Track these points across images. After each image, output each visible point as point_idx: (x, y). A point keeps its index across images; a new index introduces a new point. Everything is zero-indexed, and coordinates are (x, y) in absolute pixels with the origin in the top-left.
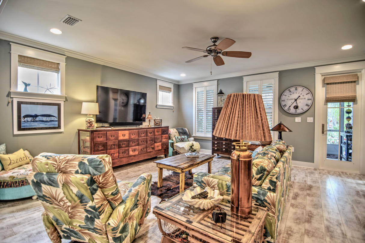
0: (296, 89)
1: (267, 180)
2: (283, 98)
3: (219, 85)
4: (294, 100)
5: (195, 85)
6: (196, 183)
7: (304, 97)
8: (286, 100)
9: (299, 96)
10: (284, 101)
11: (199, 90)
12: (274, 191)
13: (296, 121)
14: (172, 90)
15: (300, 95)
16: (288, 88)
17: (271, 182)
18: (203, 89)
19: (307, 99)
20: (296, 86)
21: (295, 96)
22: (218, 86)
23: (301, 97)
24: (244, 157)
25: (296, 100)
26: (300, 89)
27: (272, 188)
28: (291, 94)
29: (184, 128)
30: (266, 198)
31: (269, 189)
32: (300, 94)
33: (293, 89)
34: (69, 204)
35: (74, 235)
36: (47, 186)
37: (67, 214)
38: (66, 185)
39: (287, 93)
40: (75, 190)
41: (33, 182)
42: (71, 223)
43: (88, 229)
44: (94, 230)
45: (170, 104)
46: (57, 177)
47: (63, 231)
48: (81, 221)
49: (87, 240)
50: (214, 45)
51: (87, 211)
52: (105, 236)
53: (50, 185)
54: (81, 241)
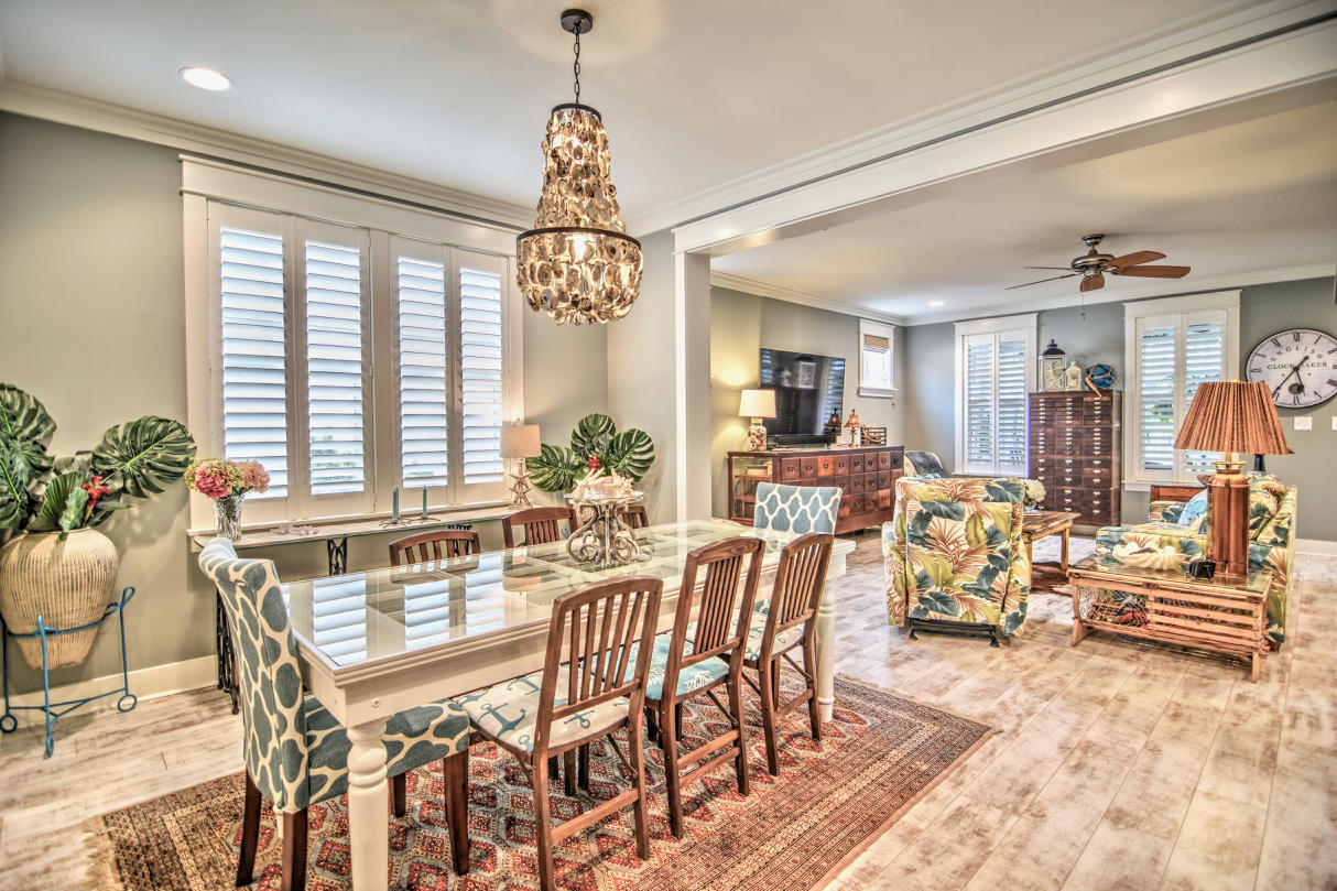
0: (1297, 338)
1: (1270, 528)
2: (1255, 361)
3: (1043, 329)
4: (1290, 370)
5: (960, 329)
6: (1106, 547)
7: (1321, 361)
8: (1264, 369)
9: (1306, 358)
10: (1259, 371)
11: (973, 342)
12: (1284, 544)
13: (1297, 428)
14: (891, 343)
15: (1308, 353)
16: (1272, 335)
17: (1278, 530)
18: (990, 339)
19: (1330, 365)
20: (1296, 331)
21: (1294, 357)
22: (1038, 329)
23: (1313, 359)
24: (1238, 483)
25: (1296, 369)
26: (1308, 338)
27: (1279, 540)
28: (1279, 353)
29: (928, 453)
30: (1268, 558)
31: (1274, 543)
32: (1309, 350)
33: (1285, 339)
34: (966, 547)
35: (939, 605)
36: (942, 520)
37: (950, 566)
38: (977, 517)
39: (1267, 348)
40: (988, 523)
41: (920, 513)
42: (948, 582)
43: (977, 591)
44: (987, 594)
45: (888, 385)
46: (961, 505)
47: (922, 600)
48: (970, 577)
49: (960, 614)
50: (1093, 253)
51: (992, 558)
52: (1000, 605)
53: (950, 517)
54: (945, 617)
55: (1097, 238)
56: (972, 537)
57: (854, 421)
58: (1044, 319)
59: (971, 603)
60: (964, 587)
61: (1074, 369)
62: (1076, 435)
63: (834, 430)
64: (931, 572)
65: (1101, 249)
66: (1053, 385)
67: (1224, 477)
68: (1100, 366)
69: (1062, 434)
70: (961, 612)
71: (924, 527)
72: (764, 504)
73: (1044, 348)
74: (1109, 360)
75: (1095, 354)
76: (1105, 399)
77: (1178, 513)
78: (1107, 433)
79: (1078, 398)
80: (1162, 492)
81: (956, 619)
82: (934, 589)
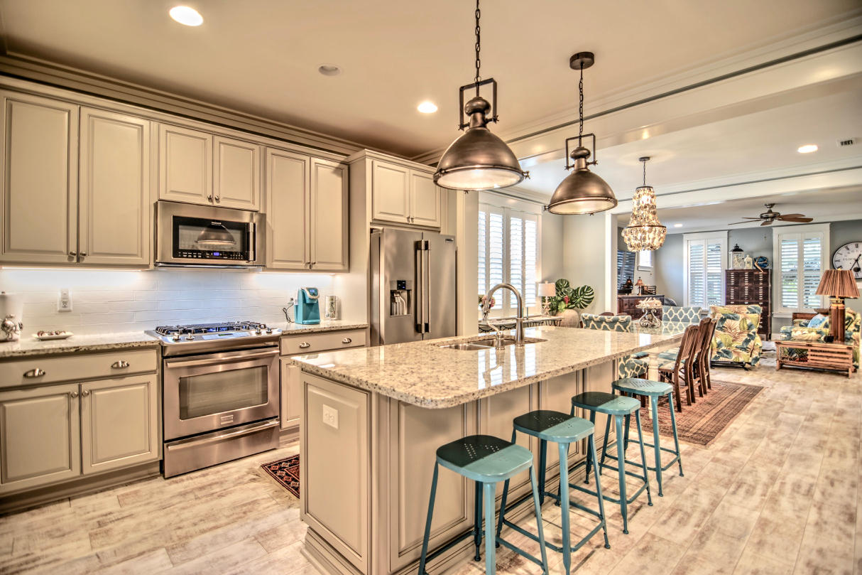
0: (857, 246)
1: (853, 325)
2: (837, 257)
3: (730, 239)
4: (853, 262)
5: (686, 237)
6: (785, 334)
8: (842, 260)
9: (860, 255)
10: (839, 261)
11: (693, 243)
12: (858, 331)
16: (845, 244)
17: (856, 326)
18: (702, 242)
20: (857, 243)
21: (855, 255)
22: (728, 239)
25: (857, 261)
27: (856, 329)
28: (849, 253)
30: (852, 336)
31: (854, 331)
33: (852, 246)
34: (739, 331)
35: (725, 355)
36: (730, 321)
37: (732, 339)
38: (744, 319)
39: (843, 250)
40: (748, 322)
41: (722, 318)
42: (730, 345)
43: (741, 349)
44: (745, 349)
45: (649, 265)
46: (738, 315)
47: (718, 353)
48: (739, 343)
49: (733, 358)
50: (770, 212)
51: (749, 335)
52: (750, 354)
53: (733, 319)
54: (727, 360)
55: (772, 205)
56: (742, 327)
57: (640, 282)
58: (731, 233)
59: (738, 353)
60: (736, 347)
61: (748, 259)
62: (750, 290)
63: (628, 287)
64: (723, 341)
65: (774, 210)
66: (738, 266)
67: (836, 305)
68: (761, 257)
69: (743, 289)
70: (734, 357)
71: (723, 323)
72: (667, 314)
73: (732, 248)
74: (764, 254)
75: (758, 251)
76: (765, 273)
77: (806, 325)
78: (766, 289)
79: (751, 273)
80: (798, 315)
81: (731, 360)
82: (724, 348)
